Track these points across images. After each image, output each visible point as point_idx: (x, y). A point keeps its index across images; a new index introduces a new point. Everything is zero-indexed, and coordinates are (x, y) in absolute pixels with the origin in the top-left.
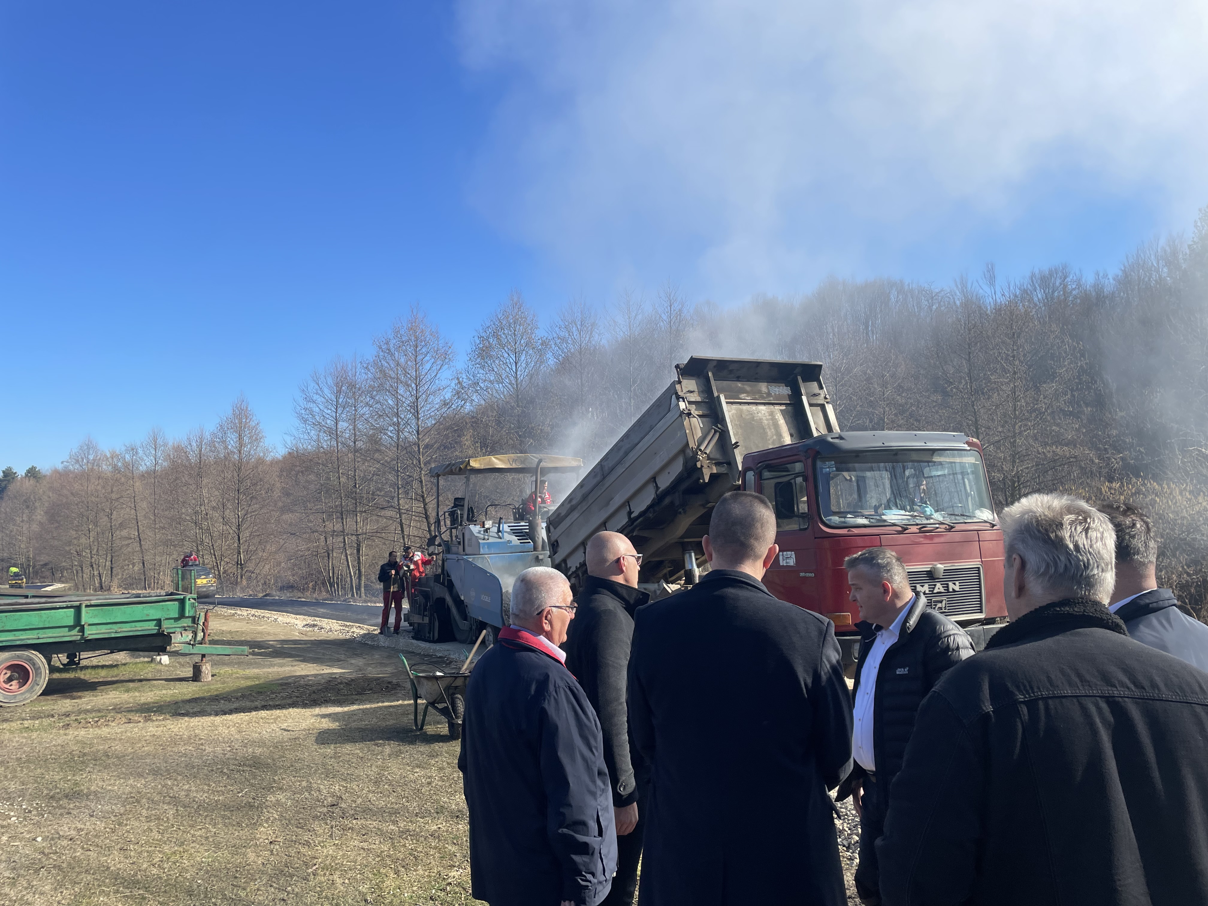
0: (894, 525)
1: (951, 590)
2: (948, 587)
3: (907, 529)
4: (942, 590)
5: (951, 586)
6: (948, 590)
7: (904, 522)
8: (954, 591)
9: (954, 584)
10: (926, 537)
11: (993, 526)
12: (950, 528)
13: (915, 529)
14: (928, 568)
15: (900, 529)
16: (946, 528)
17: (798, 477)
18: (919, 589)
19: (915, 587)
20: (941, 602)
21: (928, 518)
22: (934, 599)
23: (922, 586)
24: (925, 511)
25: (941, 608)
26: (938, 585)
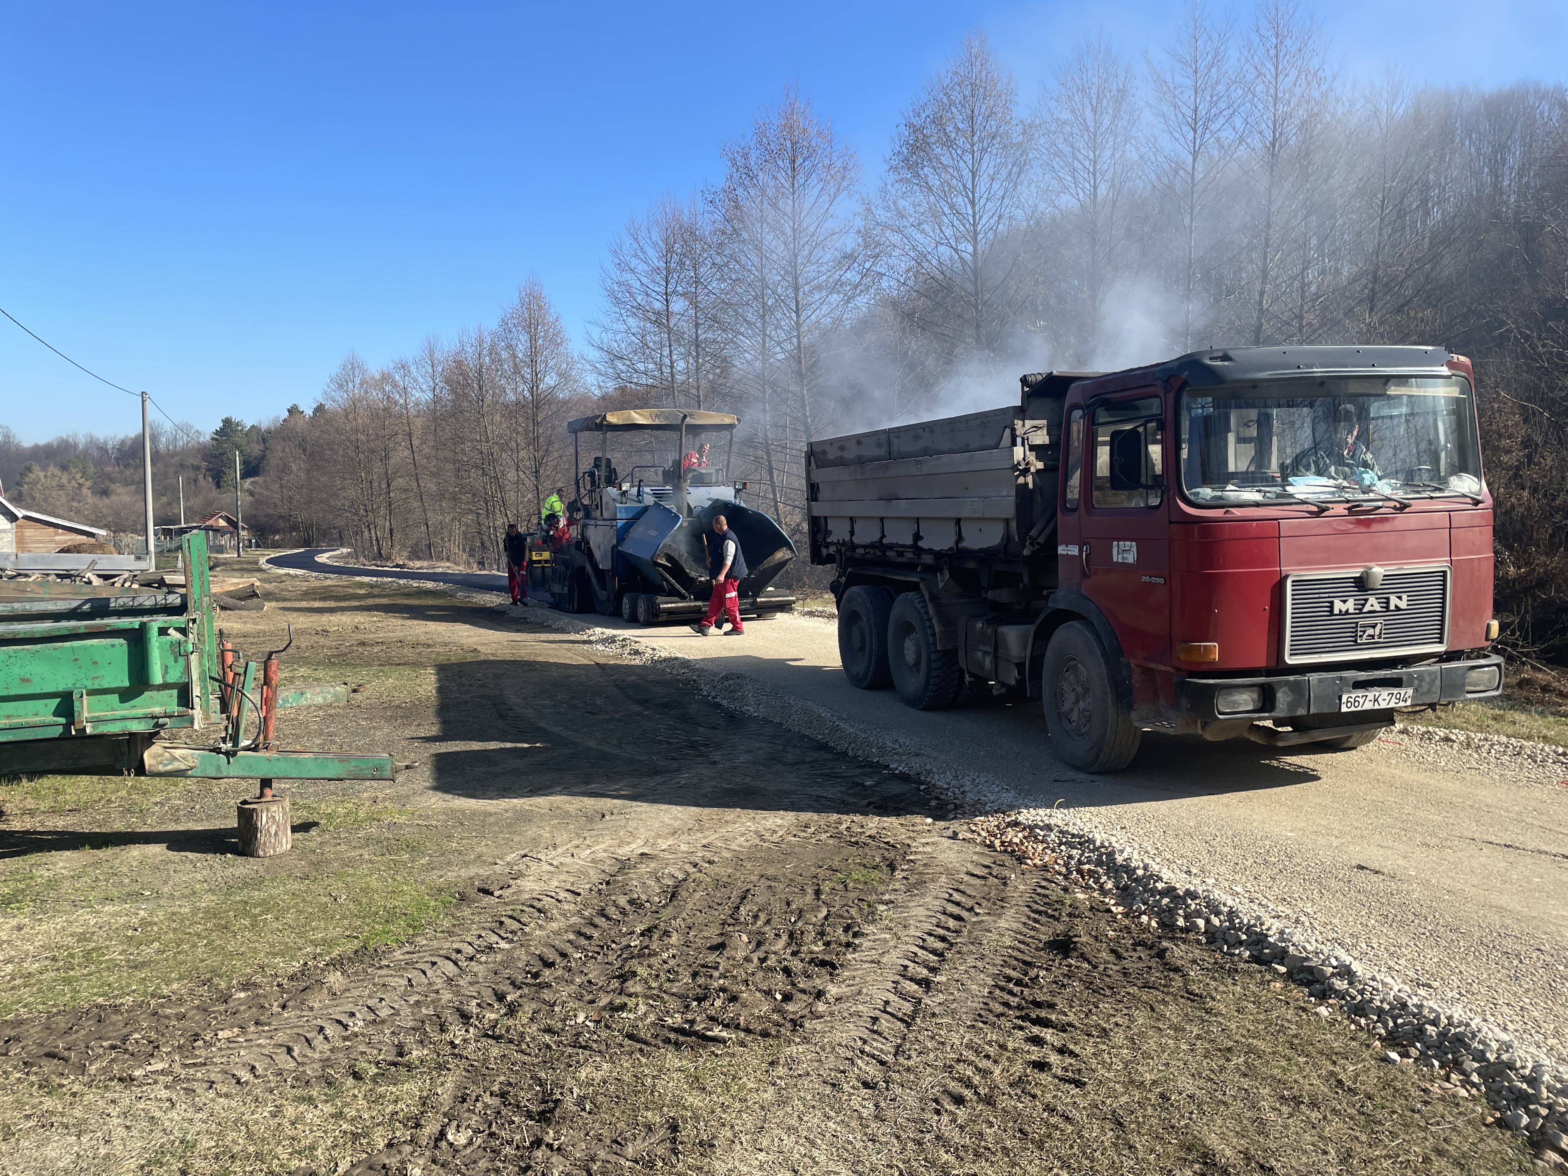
0: (1304, 502)
1: (1392, 607)
2: (1388, 603)
3: (1327, 509)
4: (1377, 607)
5: (1394, 601)
6: (1387, 607)
7: (1323, 497)
8: (1398, 608)
9: (1400, 598)
10: (1359, 522)
11: (1477, 502)
12: (1402, 507)
13: (1340, 509)
14: (1356, 572)
15: (1315, 509)
16: (1395, 508)
17: (1151, 421)
18: (1338, 606)
19: (1332, 603)
20: (1374, 627)
21: (1367, 490)
22: (1362, 622)
23: (1344, 602)
24: (1363, 479)
25: (1373, 637)
26: (1372, 600)
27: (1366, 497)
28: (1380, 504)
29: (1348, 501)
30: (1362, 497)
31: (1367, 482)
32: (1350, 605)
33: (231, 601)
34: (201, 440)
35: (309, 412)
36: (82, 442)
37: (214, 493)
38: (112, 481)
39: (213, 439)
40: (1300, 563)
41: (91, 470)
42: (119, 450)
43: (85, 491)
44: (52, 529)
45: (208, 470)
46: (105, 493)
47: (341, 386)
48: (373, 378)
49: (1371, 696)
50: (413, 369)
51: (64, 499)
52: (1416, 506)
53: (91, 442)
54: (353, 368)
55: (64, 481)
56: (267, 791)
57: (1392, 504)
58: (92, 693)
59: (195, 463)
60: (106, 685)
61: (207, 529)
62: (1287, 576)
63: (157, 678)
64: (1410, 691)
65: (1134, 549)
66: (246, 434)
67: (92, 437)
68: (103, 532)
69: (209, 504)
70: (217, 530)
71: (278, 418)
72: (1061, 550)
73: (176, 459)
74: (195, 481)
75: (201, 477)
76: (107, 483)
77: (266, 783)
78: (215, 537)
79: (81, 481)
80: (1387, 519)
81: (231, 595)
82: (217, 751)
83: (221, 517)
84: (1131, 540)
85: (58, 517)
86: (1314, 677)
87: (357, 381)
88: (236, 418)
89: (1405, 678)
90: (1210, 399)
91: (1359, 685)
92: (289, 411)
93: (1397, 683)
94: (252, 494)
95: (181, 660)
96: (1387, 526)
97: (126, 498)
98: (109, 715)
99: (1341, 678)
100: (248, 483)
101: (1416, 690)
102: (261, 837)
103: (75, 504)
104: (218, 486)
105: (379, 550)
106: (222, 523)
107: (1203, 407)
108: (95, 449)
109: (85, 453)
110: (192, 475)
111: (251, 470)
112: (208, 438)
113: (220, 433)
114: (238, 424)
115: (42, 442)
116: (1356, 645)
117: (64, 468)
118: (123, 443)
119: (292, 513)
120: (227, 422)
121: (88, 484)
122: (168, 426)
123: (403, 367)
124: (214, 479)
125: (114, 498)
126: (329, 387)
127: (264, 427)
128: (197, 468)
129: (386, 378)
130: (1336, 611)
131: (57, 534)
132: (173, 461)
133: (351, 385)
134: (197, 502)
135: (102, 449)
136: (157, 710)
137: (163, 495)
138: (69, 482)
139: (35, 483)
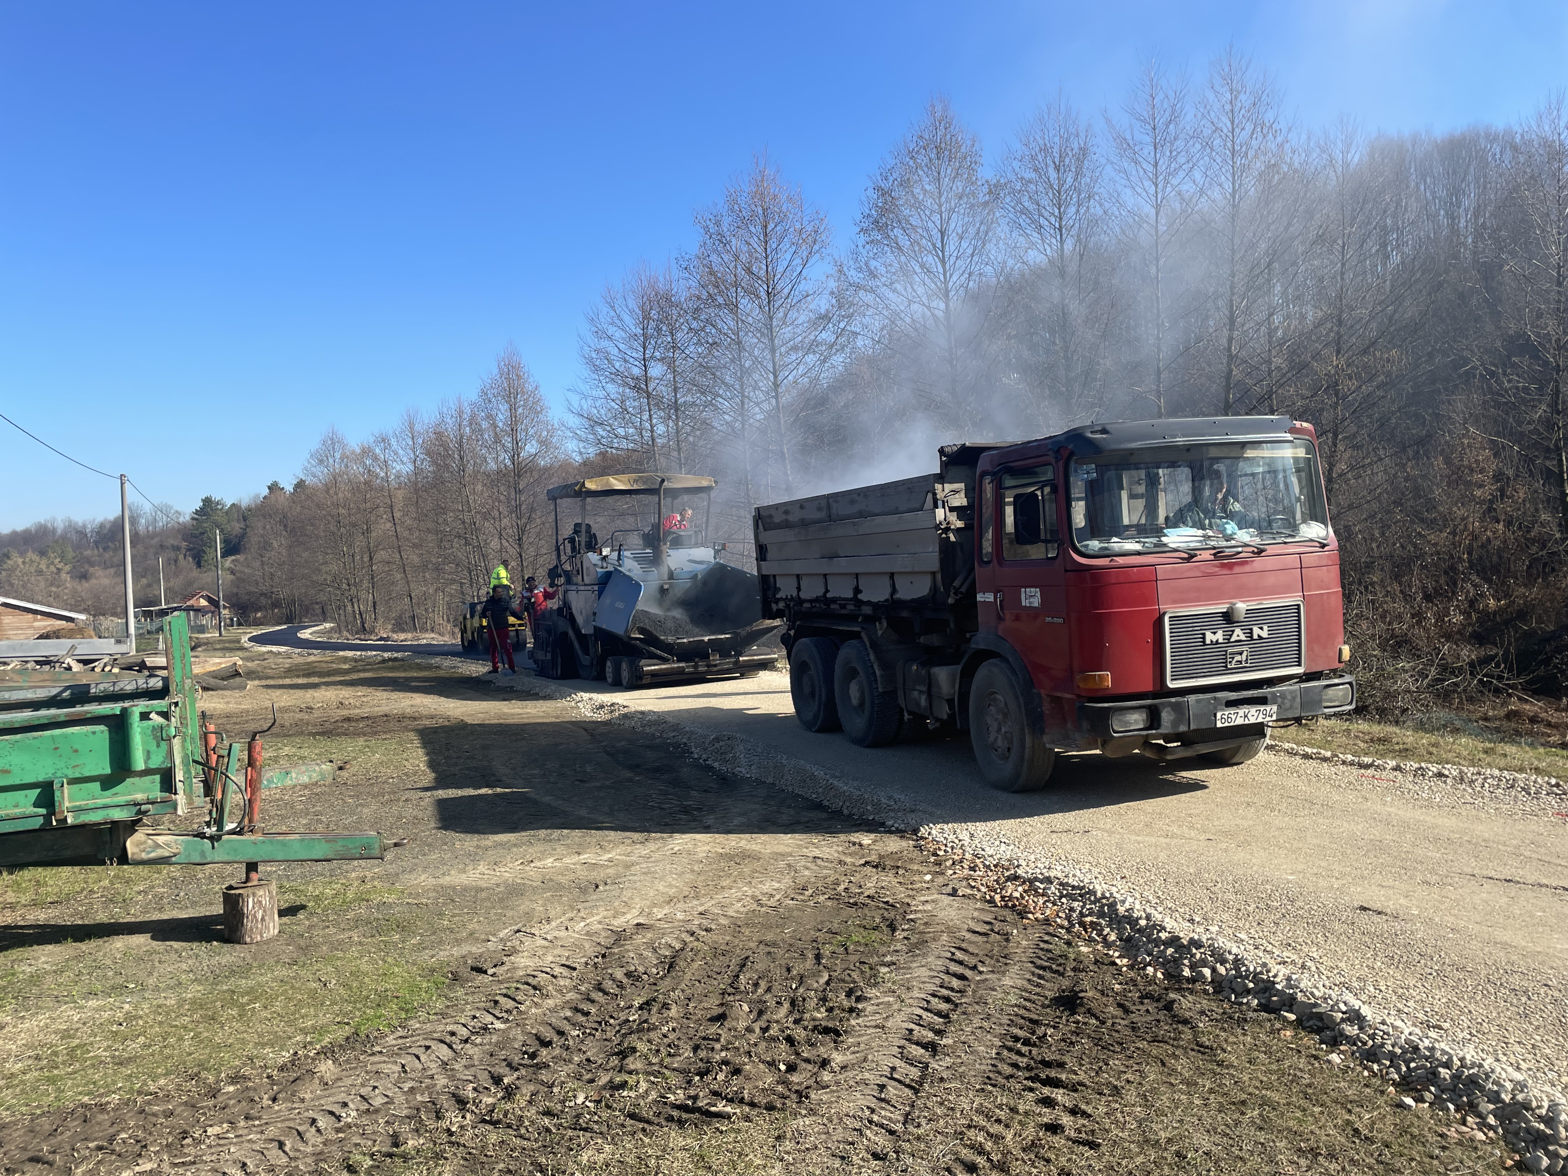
0: (1177, 550)
1: (1255, 637)
2: (1251, 633)
3: (1196, 555)
4: (1243, 637)
5: (1256, 631)
6: (1251, 637)
7: (1192, 545)
8: (1260, 637)
9: (1261, 628)
10: (1223, 566)
11: (1323, 546)
12: (1260, 552)
13: (1207, 555)
14: (1223, 608)
15: (1186, 556)
16: (1253, 552)
17: (1045, 486)
18: (1209, 637)
19: (1204, 634)
20: (1241, 653)
21: (1229, 538)
22: (1230, 650)
23: (1214, 633)
24: (1225, 529)
25: (1240, 662)
26: (1238, 631)
27: (1229, 544)
28: (1240, 549)
29: (1214, 548)
30: (1225, 544)
31: (1229, 532)
32: (1220, 636)
33: (213, 682)
34: (181, 520)
35: (289, 488)
36: (60, 526)
37: (195, 573)
38: (92, 564)
39: (193, 519)
40: (1175, 602)
41: (70, 554)
42: (98, 533)
43: (63, 575)
44: (30, 616)
45: (188, 550)
46: (84, 577)
47: (321, 462)
48: (353, 452)
49: (1241, 712)
50: (393, 442)
51: (42, 584)
52: (1270, 550)
53: (70, 526)
54: (333, 443)
55: (43, 566)
56: (254, 875)
57: (1251, 549)
58: (73, 781)
59: (176, 543)
60: (87, 774)
61: (188, 609)
62: (1165, 613)
63: (139, 764)
64: (1275, 708)
65: (1039, 594)
66: (227, 513)
67: (70, 521)
68: (82, 617)
69: (190, 584)
70: (197, 610)
71: (258, 496)
72: (980, 597)
73: (156, 540)
74: (176, 561)
75: (181, 557)
76: (87, 566)
77: (252, 867)
78: (196, 617)
79: (59, 566)
80: (1247, 562)
81: (214, 675)
82: (201, 835)
83: (202, 596)
84: (1035, 587)
85: (37, 603)
86: (1192, 698)
87: (338, 455)
88: (216, 497)
89: (1269, 696)
90: (1094, 466)
91: (1231, 704)
92: (269, 488)
93: (1262, 701)
94: (233, 572)
95: (164, 745)
96: (1247, 568)
97: (106, 581)
98: (91, 803)
99: (1215, 699)
100: (229, 562)
101: (1279, 707)
102: (248, 923)
103: (54, 589)
104: (199, 565)
105: (363, 623)
106: (203, 603)
107: (1088, 473)
108: (73, 533)
109: (64, 537)
110: (172, 555)
111: (232, 548)
112: (188, 518)
113: (201, 512)
114: (218, 503)
115: (20, 527)
116: (1227, 671)
117: (42, 553)
118: (102, 526)
119: (274, 590)
120: (207, 501)
121: (68, 568)
122: (147, 507)
123: (383, 440)
124: (194, 559)
125: (93, 581)
126: (309, 462)
127: (244, 504)
128: (177, 549)
129: (366, 452)
130: (1208, 642)
131: (35, 620)
132: (153, 542)
133: (331, 461)
134: (177, 583)
135: (81, 533)
136: (140, 797)
137: (143, 577)
138: (48, 567)
139: (12, 570)
